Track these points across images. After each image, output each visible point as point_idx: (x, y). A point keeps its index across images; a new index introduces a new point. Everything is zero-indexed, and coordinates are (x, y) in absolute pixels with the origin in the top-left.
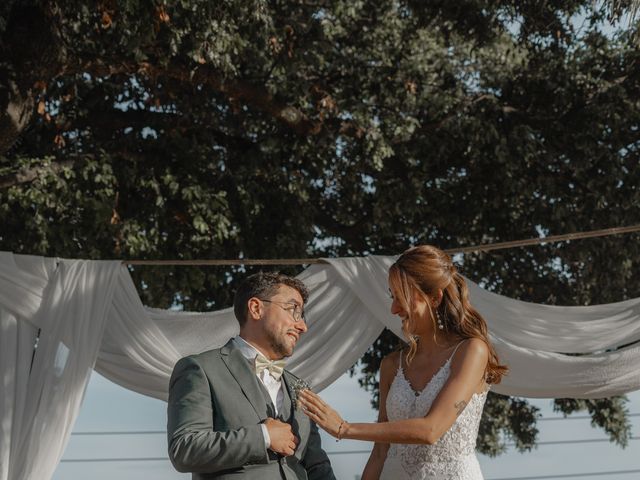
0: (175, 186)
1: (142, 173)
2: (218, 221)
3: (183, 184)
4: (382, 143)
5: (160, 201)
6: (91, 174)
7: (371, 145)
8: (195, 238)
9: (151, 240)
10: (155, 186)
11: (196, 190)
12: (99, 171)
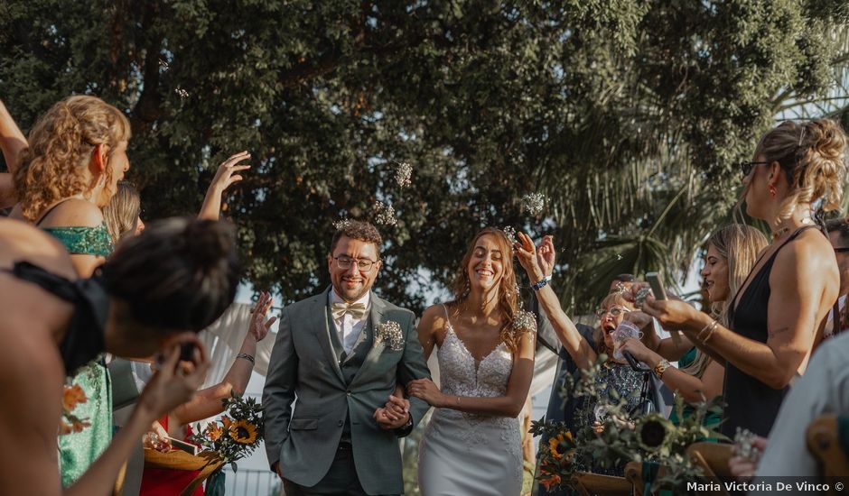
0: (286, 241)
1: (269, 232)
2: (307, 263)
3: (291, 240)
4: (404, 230)
5: (277, 249)
6: (242, 235)
7: (398, 231)
8: (293, 271)
9: (268, 269)
10: (275, 240)
11: (297, 245)
12: (247, 233)
